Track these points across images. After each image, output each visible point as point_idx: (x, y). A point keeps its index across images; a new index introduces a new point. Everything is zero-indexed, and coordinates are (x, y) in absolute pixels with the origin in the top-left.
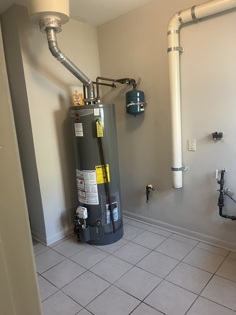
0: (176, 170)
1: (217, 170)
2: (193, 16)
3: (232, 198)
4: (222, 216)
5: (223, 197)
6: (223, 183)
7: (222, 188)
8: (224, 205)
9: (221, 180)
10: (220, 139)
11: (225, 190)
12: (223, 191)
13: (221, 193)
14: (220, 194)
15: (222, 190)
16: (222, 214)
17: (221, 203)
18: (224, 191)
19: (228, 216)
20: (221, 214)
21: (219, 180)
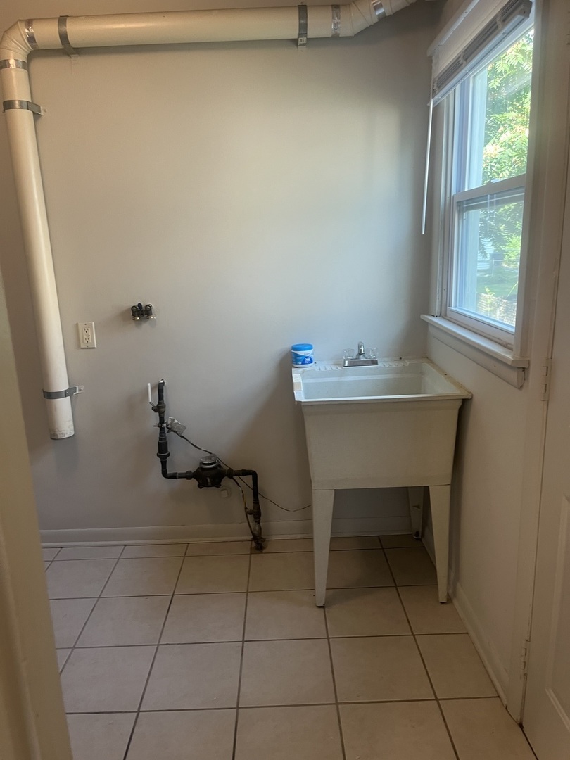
0: (58, 395)
1: (149, 384)
2: (64, 37)
3: (183, 437)
4: (168, 476)
5: (165, 439)
6: (162, 410)
7: (162, 420)
8: (169, 455)
9: (159, 403)
10: (148, 319)
11: (169, 422)
12: (165, 425)
13: (162, 429)
14: (160, 433)
15: (164, 423)
16: (168, 472)
17: (163, 450)
18: (167, 425)
19: (179, 474)
20: (165, 473)
21: (156, 404)
